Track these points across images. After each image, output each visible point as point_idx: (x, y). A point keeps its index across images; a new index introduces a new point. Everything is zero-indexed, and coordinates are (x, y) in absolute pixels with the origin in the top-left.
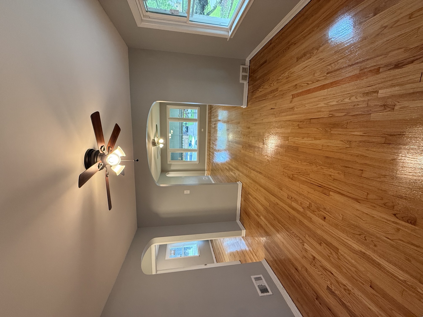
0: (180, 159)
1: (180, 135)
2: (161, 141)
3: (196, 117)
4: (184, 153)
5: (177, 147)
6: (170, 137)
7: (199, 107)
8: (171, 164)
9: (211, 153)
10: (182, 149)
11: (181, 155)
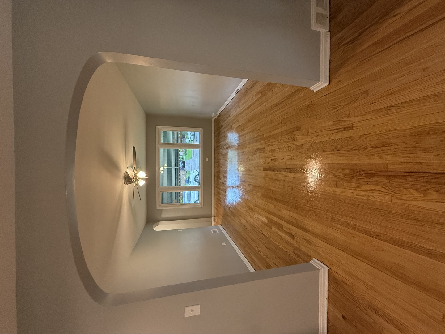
0: (176, 201)
1: (176, 167)
2: (142, 174)
3: (198, 141)
4: (182, 192)
5: (172, 183)
6: (162, 172)
7: (202, 129)
8: (162, 210)
9: (220, 191)
10: (178, 186)
11: (177, 196)
